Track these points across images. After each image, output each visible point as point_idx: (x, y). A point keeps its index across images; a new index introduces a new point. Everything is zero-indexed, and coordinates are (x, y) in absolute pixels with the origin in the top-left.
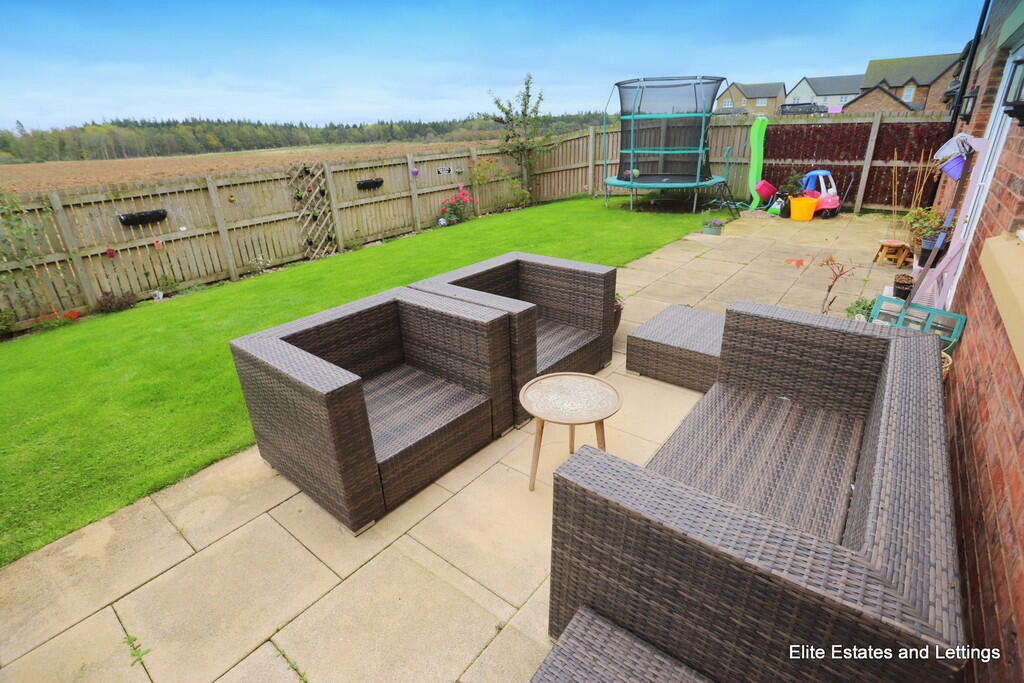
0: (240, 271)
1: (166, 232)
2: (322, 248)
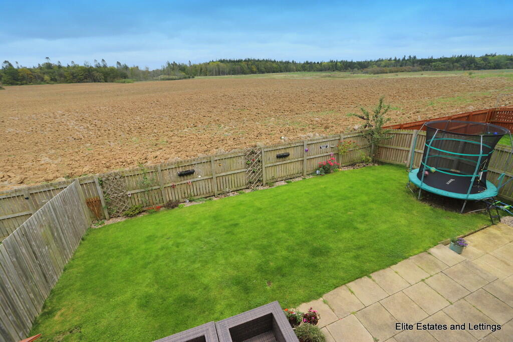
0: (219, 192)
1: (194, 178)
2: (256, 184)
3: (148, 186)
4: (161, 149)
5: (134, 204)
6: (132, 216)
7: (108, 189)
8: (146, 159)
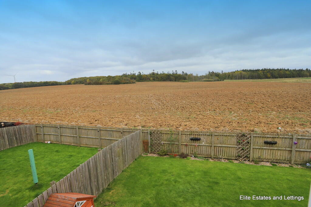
1: (199, 143)
2: (243, 158)
3: (172, 141)
4: (190, 121)
5: (164, 149)
6: (161, 155)
7: (153, 138)
8: (180, 125)
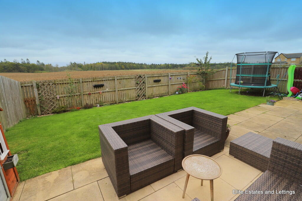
0: (119, 101)
1: (103, 90)
2: (142, 97)
5: (61, 105)
6: (59, 112)
7: (43, 92)
